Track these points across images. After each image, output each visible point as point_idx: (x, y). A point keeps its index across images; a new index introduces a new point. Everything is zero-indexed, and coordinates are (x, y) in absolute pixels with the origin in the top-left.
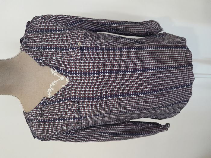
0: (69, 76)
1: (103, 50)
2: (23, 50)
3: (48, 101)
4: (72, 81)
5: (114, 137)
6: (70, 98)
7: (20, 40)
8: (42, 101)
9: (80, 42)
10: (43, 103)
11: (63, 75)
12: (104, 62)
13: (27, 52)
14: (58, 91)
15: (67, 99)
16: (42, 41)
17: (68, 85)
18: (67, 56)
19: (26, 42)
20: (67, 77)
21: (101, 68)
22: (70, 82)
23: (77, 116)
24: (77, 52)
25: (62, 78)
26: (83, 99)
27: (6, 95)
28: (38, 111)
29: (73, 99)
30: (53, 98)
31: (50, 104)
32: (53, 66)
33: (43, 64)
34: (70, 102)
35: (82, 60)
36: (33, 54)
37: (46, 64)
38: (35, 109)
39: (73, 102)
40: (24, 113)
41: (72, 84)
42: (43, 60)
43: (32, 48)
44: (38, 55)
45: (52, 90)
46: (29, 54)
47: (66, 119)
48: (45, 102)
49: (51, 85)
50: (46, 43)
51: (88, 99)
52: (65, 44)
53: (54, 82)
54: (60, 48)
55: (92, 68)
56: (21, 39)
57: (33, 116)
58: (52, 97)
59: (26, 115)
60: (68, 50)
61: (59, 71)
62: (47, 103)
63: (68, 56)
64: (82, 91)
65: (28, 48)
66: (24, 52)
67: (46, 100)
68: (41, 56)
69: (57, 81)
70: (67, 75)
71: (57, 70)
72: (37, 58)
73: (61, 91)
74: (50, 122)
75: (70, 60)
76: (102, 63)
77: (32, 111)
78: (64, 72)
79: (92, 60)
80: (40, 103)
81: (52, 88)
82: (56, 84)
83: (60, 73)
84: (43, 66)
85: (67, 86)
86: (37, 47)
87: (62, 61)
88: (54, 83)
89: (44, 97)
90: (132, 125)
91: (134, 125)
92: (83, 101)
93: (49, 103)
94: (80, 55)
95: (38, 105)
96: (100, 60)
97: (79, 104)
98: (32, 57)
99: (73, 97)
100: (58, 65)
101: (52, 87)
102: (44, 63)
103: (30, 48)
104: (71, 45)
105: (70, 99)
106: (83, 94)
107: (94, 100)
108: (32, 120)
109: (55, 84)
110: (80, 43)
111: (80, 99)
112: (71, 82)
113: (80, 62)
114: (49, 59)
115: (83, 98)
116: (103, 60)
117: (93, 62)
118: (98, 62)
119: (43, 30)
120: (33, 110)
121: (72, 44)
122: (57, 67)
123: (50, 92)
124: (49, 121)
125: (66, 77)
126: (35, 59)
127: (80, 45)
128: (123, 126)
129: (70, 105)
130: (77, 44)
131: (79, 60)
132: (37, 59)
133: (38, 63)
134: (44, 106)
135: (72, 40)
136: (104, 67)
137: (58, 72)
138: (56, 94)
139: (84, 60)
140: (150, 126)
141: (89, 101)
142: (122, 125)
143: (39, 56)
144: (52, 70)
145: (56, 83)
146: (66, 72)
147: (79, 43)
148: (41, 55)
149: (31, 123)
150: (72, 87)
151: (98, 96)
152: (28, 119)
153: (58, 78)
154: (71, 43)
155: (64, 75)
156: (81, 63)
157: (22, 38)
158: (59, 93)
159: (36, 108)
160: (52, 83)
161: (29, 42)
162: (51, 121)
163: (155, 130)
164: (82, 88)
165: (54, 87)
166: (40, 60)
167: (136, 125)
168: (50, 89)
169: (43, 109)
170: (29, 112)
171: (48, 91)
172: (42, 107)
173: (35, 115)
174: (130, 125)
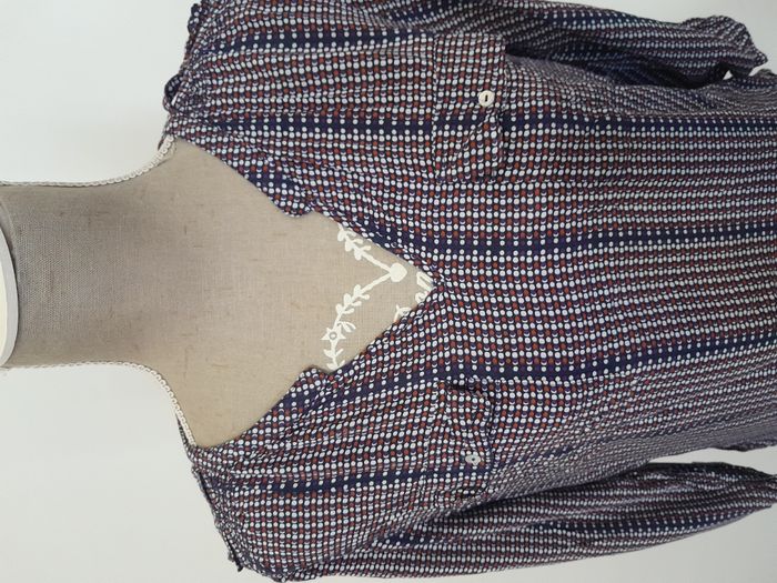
0: (435, 258)
1: (603, 127)
2: (188, 137)
3: (327, 386)
4: (449, 284)
5: (595, 540)
6: (441, 367)
7: (167, 88)
8: (295, 386)
9: (486, 87)
10: (300, 398)
11: (402, 254)
12: (606, 189)
13: (208, 146)
14: (378, 334)
15: (428, 377)
16: (286, 91)
17: (428, 306)
18: (422, 163)
19: (198, 99)
20: (426, 268)
21: (594, 215)
22: (438, 292)
23: (475, 459)
24: (479, 138)
25: (398, 270)
26: (509, 375)
27: (108, 365)
28: (275, 438)
29: (455, 373)
30: (352, 372)
31: (339, 400)
32: (349, 215)
33: (302, 206)
34: (442, 392)
35: (499, 180)
36: (242, 156)
37: (315, 202)
38: (255, 431)
39: (457, 387)
41: (448, 302)
42: (298, 184)
43: (235, 125)
44: (271, 159)
45: (348, 330)
46: (220, 156)
47: (416, 476)
48: (314, 393)
49: (340, 310)
51: (537, 375)
52: (407, 103)
53: (358, 291)
54: (381, 122)
55: (550, 219)
56: (170, 83)
58: (346, 368)
59: (205, 459)
60: (427, 129)
61: (383, 235)
62: (320, 398)
63: (429, 162)
64: (506, 333)
65: (214, 125)
66: (190, 150)
67: (318, 383)
68: (287, 162)
69: (369, 287)
70: (423, 255)
71: (372, 235)
72: (265, 174)
73: (391, 335)
74: (333, 490)
75: (435, 181)
76: (597, 190)
77: (241, 442)
78: (406, 241)
79: (554, 178)
80: (287, 399)
81: (344, 323)
82: (363, 301)
83: (387, 245)
84: (300, 212)
85: (423, 308)
86: (260, 118)
87: (393, 189)
88: (358, 299)
89: (310, 370)
90: (662, 481)
91: (671, 482)
92: (511, 382)
93: (330, 399)
94: (495, 151)
95: (275, 411)
96: (590, 178)
97: (494, 400)
98: (240, 170)
99: (454, 365)
100: (373, 207)
101: (344, 318)
102: (306, 201)
103: (223, 125)
104: (439, 107)
105: (442, 375)
106: (507, 347)
107: (571, 378)
108: (240, 482)
109: (359, 303)
110: (486, 92)
111: (496, 375)
112: (447, 289)
113: (490, 188)
114: (328, 178)
115: (509, 367)
116: (602, 178)
117: (557, 186)
118: (579, 185)
119: (288, 34)
120: (247, 437)
121: (446, 100)
122: (372, 218)
123: (334, 343)
124: (327, 485)
125: (422, 265)
126: (253, 180)
127: (489, 103)
128: (628, 487)
129: (436, 408)
130: (475, 100)
131: (486, 178)
132: (265, 181)
133: (274, 196)
134: (305, 412)
135: (442, 82)
136: (605, 213)
137: (379, 240)
138: (367, 353)
139: (512, 179)
140: (731, 485)
142: (622, 487)
143: (274, 162)
144: (344, 234)
145: (367, 297)
146: (418, 244)
147: (481, 96)
148: (283, 159)
149: (231, 499)
150: (450, 316)
151: (589, 357)
152: (214, 480)
153: (378, 272)
154: (441, 94)
155: (407, 257)
156: (496, 194)
157: (173, 80)
158: (386, 347)
159: (260, 426)
160: (348, 299)
161: (215, 97)
162: (339, 485)
163: (753, 499)
164: (503, 320)
165: (356, 317)
166: (284, 186)
167: (676, 482)
168: (337, 329)
169: (300, 429)
170: (226, 447)
171: (326, 337)
172: (294, 416)
173: (256, 459)
174: (654, 483)
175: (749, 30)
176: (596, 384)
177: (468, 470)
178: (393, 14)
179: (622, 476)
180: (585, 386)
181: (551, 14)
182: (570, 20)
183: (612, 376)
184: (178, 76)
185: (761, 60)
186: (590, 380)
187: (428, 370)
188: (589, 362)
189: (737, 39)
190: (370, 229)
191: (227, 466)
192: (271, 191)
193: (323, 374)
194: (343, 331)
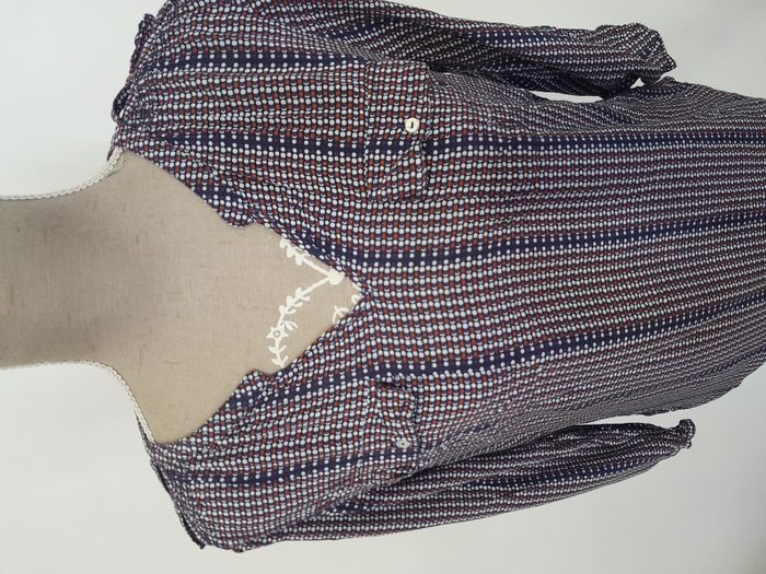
0: (364, 271)
1: (515, 148)
2: (136, 150)
3: (268, 386)
4: (376, 294)
6: (371, 367)
7: (116, 101)
8: (239, 388)
9: (412, 114)
10: (244, 398)
11: (335, 266)
12: (516, 203)
13: (156, 160)
14: (313, 340)
15: (360, 376)
16: (229, 109)
17: (357, 314)
18: (356, 184)
19: (145, 113)
20: (356, 279)
21: (504, 225)
22: (365, 300)
23: (404, 444)
24: (406, 164)
25: (335, 277)
26: (429, 371)
27: (65, 365)
28: (224, 434)
29: (383, 372)
30: (291, 374)
31: (280, 399)
32: (288, 227)
33: (245, 217)
34: (373, 389)
35: (423, 198)
36: (189, 169)
37: (257, 213)
38: (205, 429)
39: (385, 384)
40: (151, 447)
41: (374, 310)
42: (241, 197)
43: (181, 140)
44: (215, 173)
45: (291, 328)
46: (168, 169)
47: (354, 460)
48: (256, 393)
49: (283, 310)
50: (247, 117)
51: (452, 369)
52: (341, 127)
53: (299, 293)
54: (318, 144)
55: (465, 231)
56: (119, 96)
57: (201, 461)
58: (286, 370)
59: (161, 454)
60: (360, 152)
61: (318, 247)
62: (263, 398)
63: (362, 183)
64: (425, 335)
65: (161, 139)
66: (139, 162)
67: (260, 384)
68: (231, 176)
69: (309, 290)
70: (354, 267)
71: (308, 247)
72: (210, 186)
74: (281, 480)
75: (367, 200)
76: (507, 204)
77: (193, 440)
78: (339, 254)
79: (470, 194)
80: (233, 400)
81: (287, 323)
82: (304, 302)
83: (322, 257)
84: (243, 223)
85: (353, 316)
86: (205, 134)
87: (329, 206)
88: (300, 301)
89: (252, 373)
91: (581, 442)
92: (431, 378)
93: (271, 398)
94: (419, 175)
95: (222, 412)
96: (502, 194)
97: (416, 394)
98: (187, 182)
99: (382, 365)
100: (311, 223)
101: (287, 318)
102: (248, 213)
103: (170, 139)
104: (370, 132)
105: (372, 374)
106: (426, 347)
107: (482, 369)
108: (195, 474)
109: (300, 304)
110: (412, 119)
111: (418, 372)
112: (373, 298)
113: (415, 207)
114: (269, 192)
115: (428, 364)
116: (513, 193)
117: (472, 201)
118: (492, 200)
119: (230, 54)
120: (199, 435)
121: (377, 125)
122: (309, 232)
123: (278, 341)
124: (276, 476)
125: (351, 277)
126: (199, 192)
127: (414, 130)
128: (545, 449)
129: (368, 402)
130: (402, 126)
131: (413, 196)
132: (210, 194)
133: (219, 208)
134: (250, 410)
135: (373, 109)
136: (514, 224)
137: (315, 252)
138: (304, 357)
139: (434, 198)
140: (632, 439)
141: (470, 378)
142: (541, 450)
143: (219, 175)
144: (284, 242)
145: (308, 299)
146: (349, 257)
147: (408, 123)
148: (227, 173)
149: (189, 491)
150: (376, 322)
152: (171, 473)
153: (316, 276)
154: (372, 120)
155: (339, 268)
156: (421, 211)
157: (121, 93)
159: (210, 424)
160: (290, 301)
161: (161, 112)
162: (286, 475)
163: (651, 448)
164: (423, 323)
165: (299, 316)
166: (228, 198)
167: (587, 441)
168: (280, 327)
169: (245, 425)
170: (179, 443)
171: (270, 336)
172: (240, 414)
173: (208, 453)
174: (568, 444)
175: (662, 36)
176: (504, 373)
177: (399, 453)
178: (329, 33)
179: (540, 440)
180: (495, 376)
181: (475, 34)
182: (492, 39)
183: (518, 366)
184: (125, 89)
185: (670, 65)
186: (499, 370)
187: (359, 370)
188: (497, 355)
189: (650, 45)
190: (307, 241)
191: (182, 461)
192: (216, 203)
193: (264, 377)
194: (286, 330)
